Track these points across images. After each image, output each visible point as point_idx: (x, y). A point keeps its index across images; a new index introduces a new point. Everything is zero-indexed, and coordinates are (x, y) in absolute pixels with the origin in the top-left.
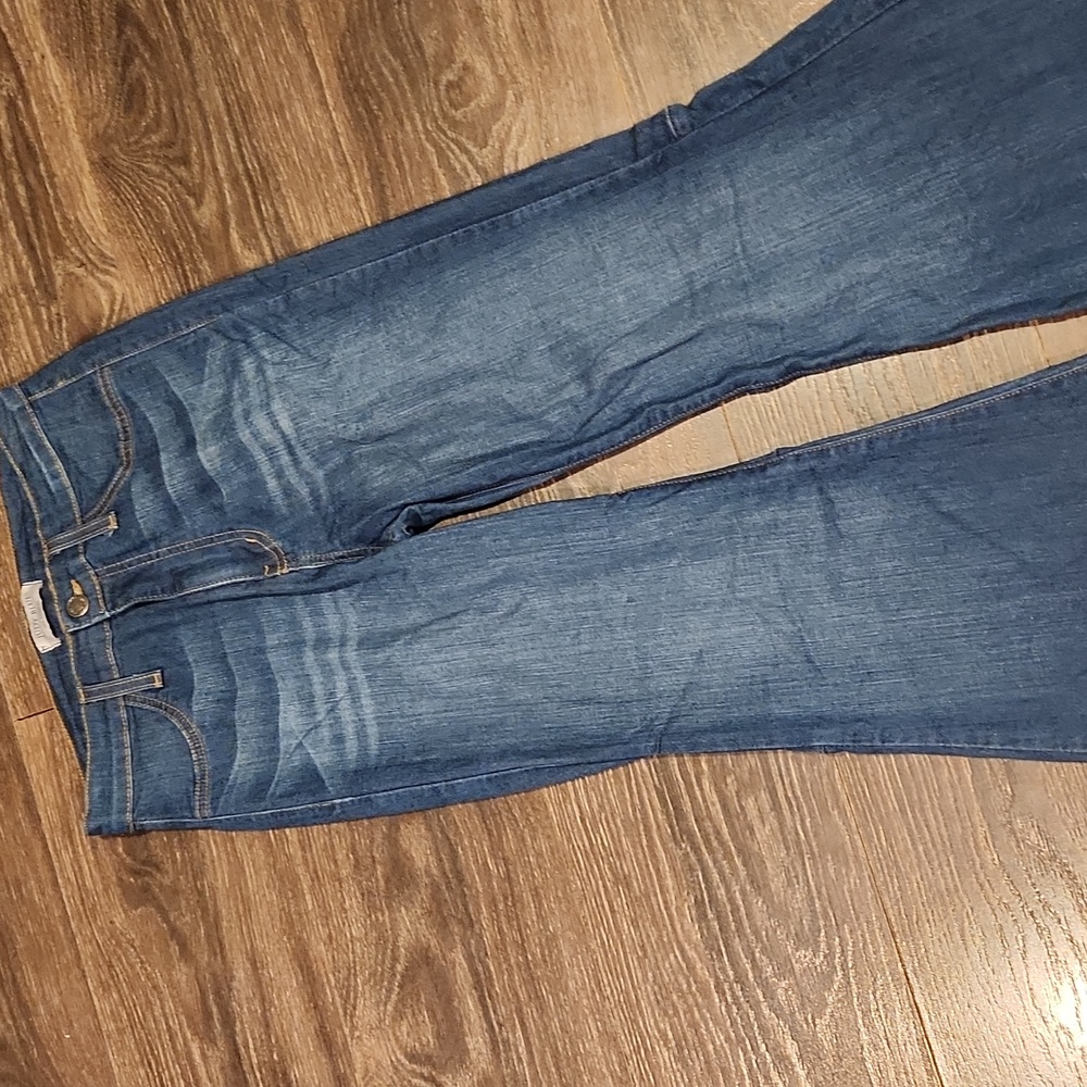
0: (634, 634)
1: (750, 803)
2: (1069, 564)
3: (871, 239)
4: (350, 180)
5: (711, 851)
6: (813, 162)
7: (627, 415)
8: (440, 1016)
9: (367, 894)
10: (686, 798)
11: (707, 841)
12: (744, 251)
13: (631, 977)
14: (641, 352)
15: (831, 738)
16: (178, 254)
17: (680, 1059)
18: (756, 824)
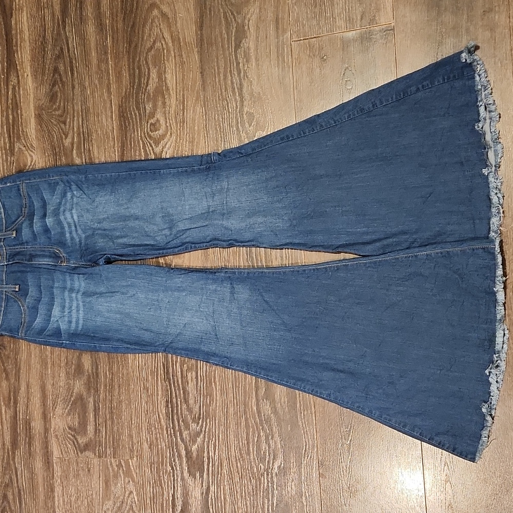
0: (167, 313)
1: (189, 375)
2: (296, 326)
3: (264, 211)
4: (114, 144)
5: (174, 386)
6: (252, 182)
7: (181, 244)
8: (81, 417)
9: (67, 373)
10: (171, 368)
11: (174, 383)
12: (226, 203)
13: (141, 419)
14: (188, 226)
15: (215, 360)
16: (56, 152)
17: (150, 448)
18: (190, 381)
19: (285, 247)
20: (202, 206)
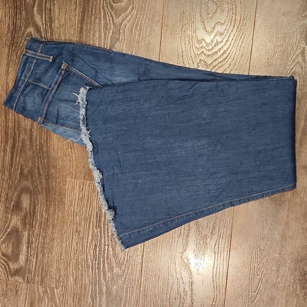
8: (15, 247)
9: (7, 208)
10: (103, 218)
13: (70, 257)
16: (17, 5)
17: (75, 281)
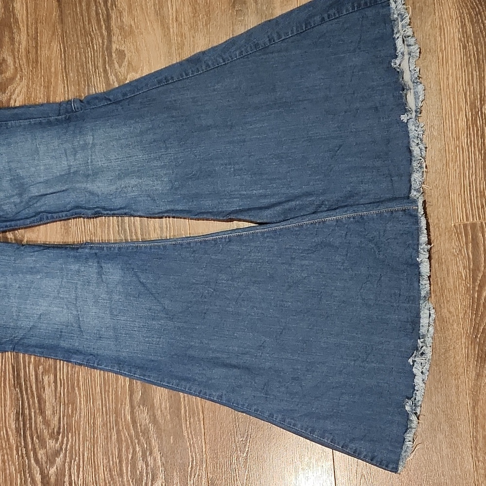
0: (17, 301)
1: (46, 378)
2: (180, 313)
3: (138, 171)
5: (27, 394)
6: (124, 135)
7: (34, 214)
10: (23, 371)
11: (26, 390)
12: (91, 162)
14: (43, 191)
15: (78, 359)
18: (47, 387)
19: (165, 215)
20: (62, 166)
